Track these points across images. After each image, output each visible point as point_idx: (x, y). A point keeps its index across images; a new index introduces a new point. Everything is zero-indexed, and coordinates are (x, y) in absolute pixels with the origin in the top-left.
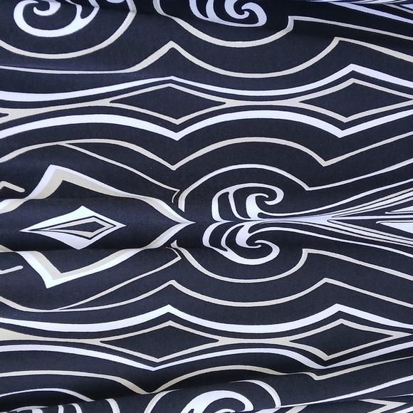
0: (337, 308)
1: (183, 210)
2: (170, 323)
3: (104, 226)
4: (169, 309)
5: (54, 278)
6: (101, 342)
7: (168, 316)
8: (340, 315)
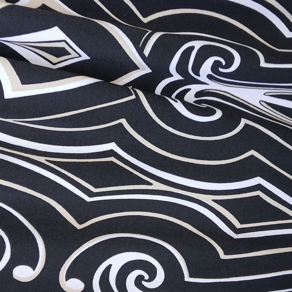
0: (258, 181)
1: (147, 56)
2: (112, 159)
3: (70, 54)
4: (113, 146)
5: (14, 90)
6: (46, 160)
7: (111, 153)
8: (259, 187)
